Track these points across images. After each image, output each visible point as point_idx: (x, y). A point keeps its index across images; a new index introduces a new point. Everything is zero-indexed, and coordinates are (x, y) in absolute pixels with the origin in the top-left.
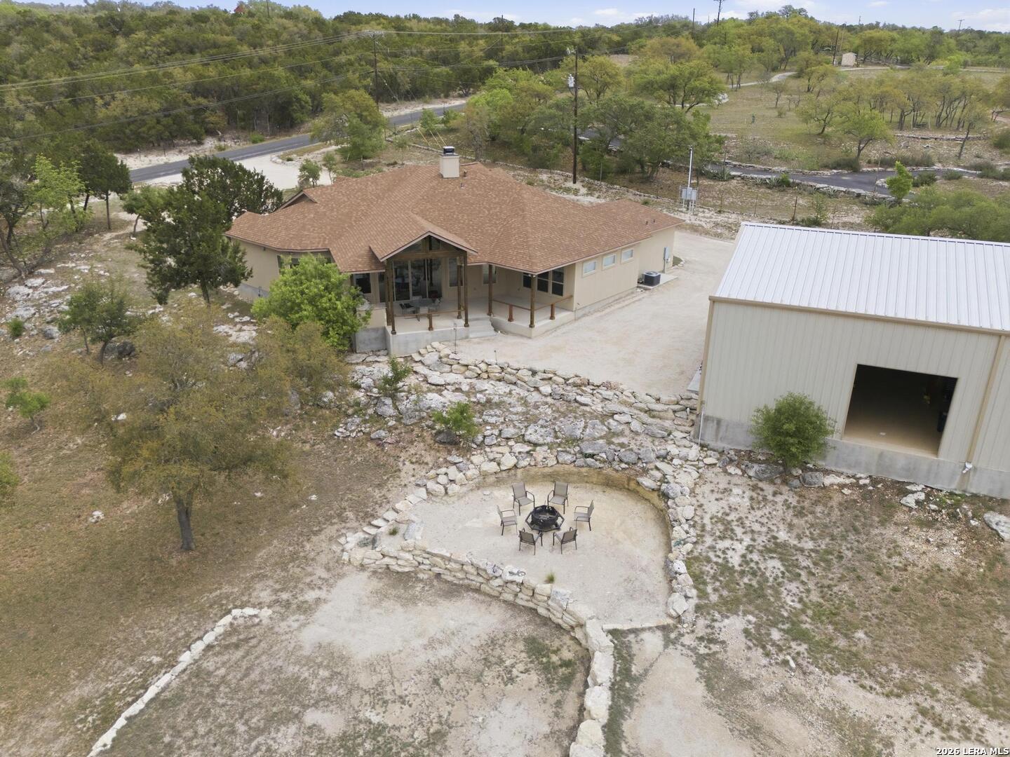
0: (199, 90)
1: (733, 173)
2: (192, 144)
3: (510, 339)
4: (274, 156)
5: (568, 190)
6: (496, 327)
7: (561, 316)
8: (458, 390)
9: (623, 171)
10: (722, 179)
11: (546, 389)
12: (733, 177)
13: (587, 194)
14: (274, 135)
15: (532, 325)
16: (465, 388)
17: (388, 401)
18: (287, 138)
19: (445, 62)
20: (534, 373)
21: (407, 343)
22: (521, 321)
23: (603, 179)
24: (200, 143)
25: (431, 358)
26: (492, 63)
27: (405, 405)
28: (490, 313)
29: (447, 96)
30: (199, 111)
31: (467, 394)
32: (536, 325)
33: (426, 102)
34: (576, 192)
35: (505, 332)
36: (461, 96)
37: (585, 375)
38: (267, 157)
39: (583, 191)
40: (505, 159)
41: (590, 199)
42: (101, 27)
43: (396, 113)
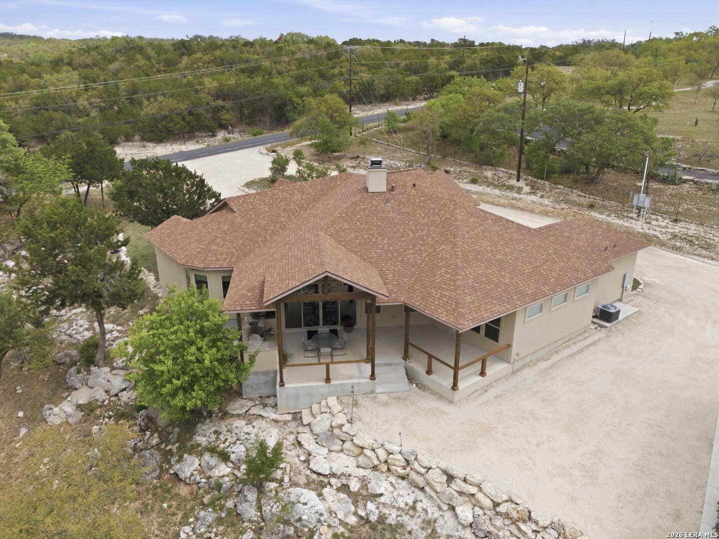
0: (221, 94)
1: (685, 177)
2: (209, 136)
3: (429, 403)
4: (262, 148)
5: (511, 188)
6: (411, 377)
7: (495, 369)
8: (345, 488)
9: (567, 171)
10: (673, 183)
11: (466, 513)
12: (685, 181)
13: (530, 193)
14: (271, 129)
15: (455, 386)
16: (355, 486)
17: (252, 496)
18: (281, 132)
19: (416, 72)
20: (450, 478)
21: (297, 397)
22: (442, 378)
23: (547, 179)
24: (214, 135)
25: (322, 424)
26: (453, 73)
27: (271, 508)
28: (406, 357)
29: (414, 99)
30: (217, 110)
31: (356, 498)
32: (461, 385)
33: (396, 104)
34: (519, 191)
35: (421, 386)
36: (426, 99)
37: (525, 503)
38: (257, 149)
39: (527, 189)
40: (454, 155)
41: (533, 198)
43: (370, 113)
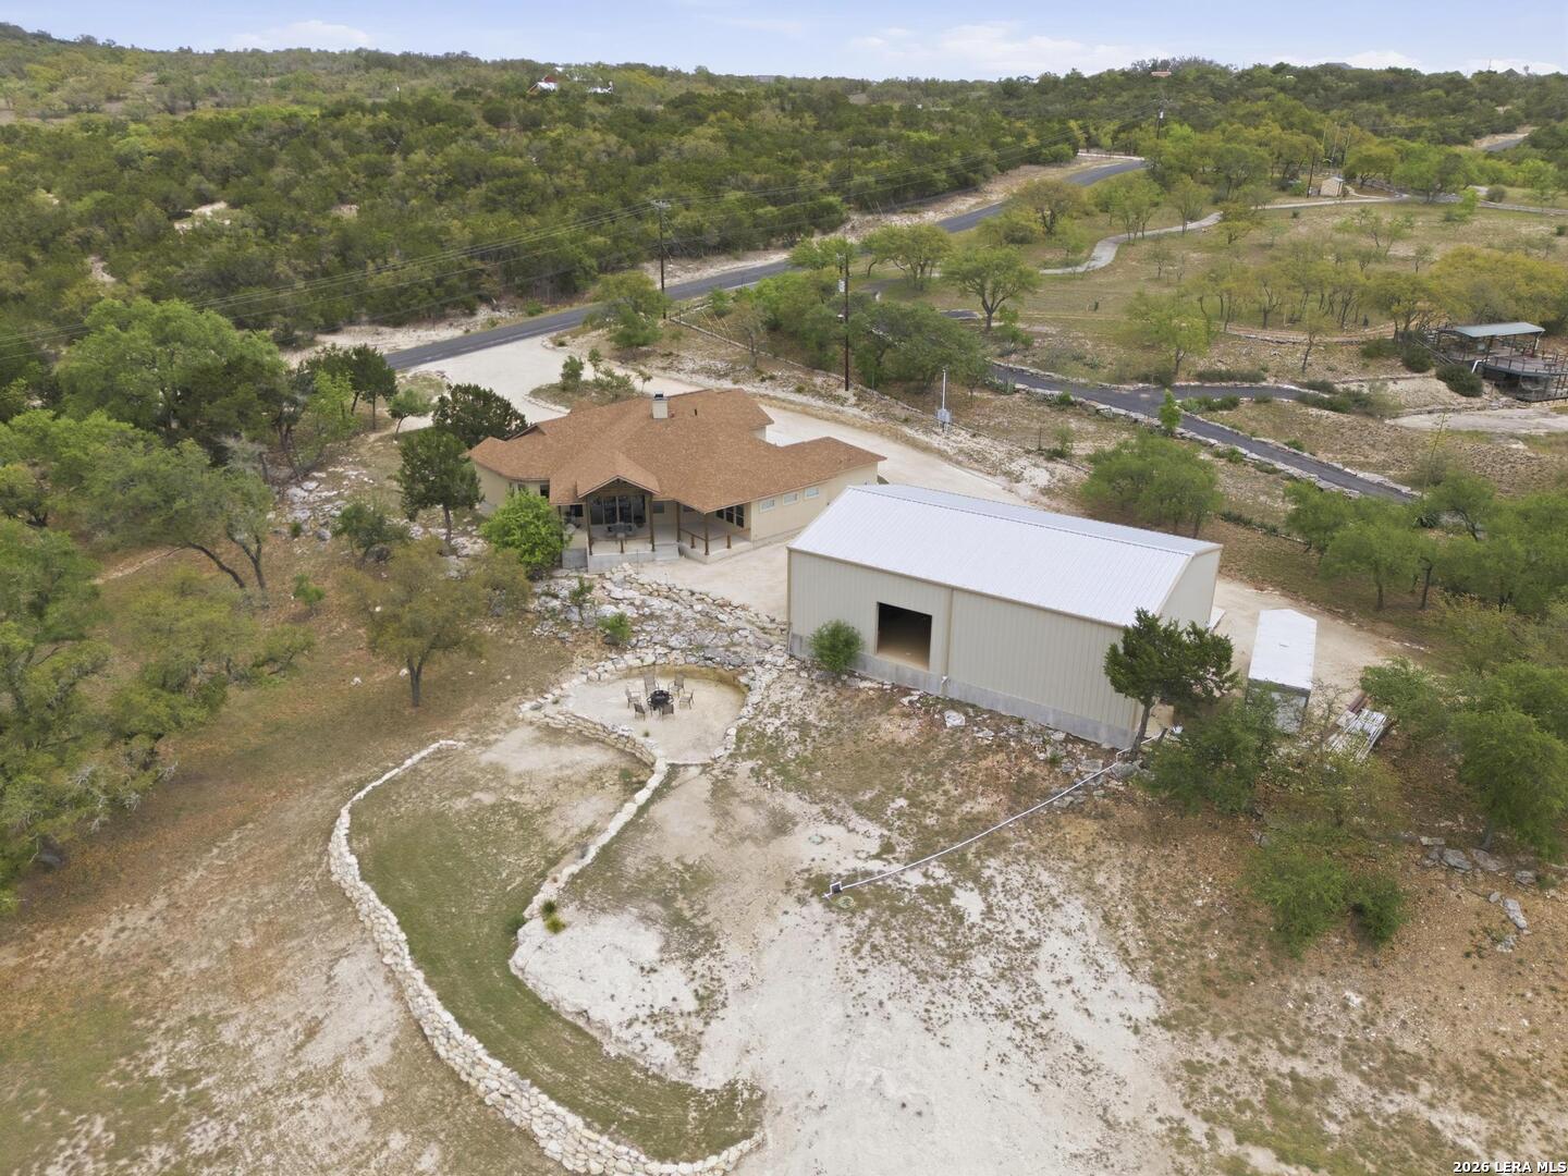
0: (478, 250)
1: (1018, 386)
2: (464, 315)
3: (690, 564)
4: (544, 339)
5: (836, 399)
6: (681, 552)
7: (738, 546)
8: (632, 604)
9: (900, 379)
10: (1004, 392)
11: (698, 607)
12: (1018, 391)
13: (857, 405)
14: (553, 303)
15: (707, 553)
16: (637, 602)
17: (576, 610)
18: (567, 309)
19: (775, 201)
20: (693, 594)
21: (601, 563)
22: (700, 550)
23: (875, 388)
24: (472, 313)
25: (618, 576)
26: (833, 199)
27: (588, 613)
28: (679, 539)
29: (767, 247)
30: (474, 275)
31: (638, 608)
32: (712, 553)
33: (738, 259)
34: (843, 402)
35: (688, 557)
36: (785, 247)
37: (728, 597)
38: (538, 340)
39: (853, 400)
40: (787, 354)
41: (856, 411)
42: (376, 139)
43: (697, 275)
